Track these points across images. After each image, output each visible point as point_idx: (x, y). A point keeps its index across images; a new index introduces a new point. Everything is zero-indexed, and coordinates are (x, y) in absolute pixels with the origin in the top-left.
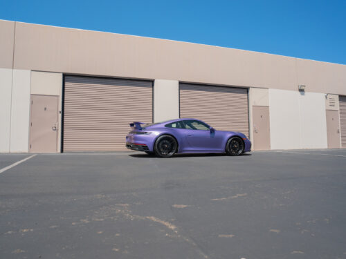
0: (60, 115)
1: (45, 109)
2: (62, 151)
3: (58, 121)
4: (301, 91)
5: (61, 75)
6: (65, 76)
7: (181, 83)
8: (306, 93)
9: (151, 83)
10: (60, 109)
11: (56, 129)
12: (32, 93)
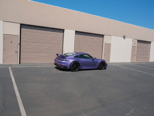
0: (19, 45)
1: (11, 42)
2: (20, 63)
3: (18, 48)
4: (124, 37)
5: (20, 24)
6: (21, 25)
7: (76, 32)
8: (126, 39)
9: (63, 31)
10: (19, 43)
11: (17, 52)
12: (4, 34)
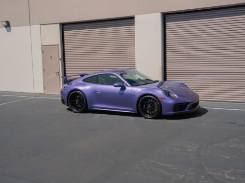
0: (60, 61)
1: (51, 57)
3: (59, 67)
5: (59, 25)
10: (60, 57)
12: (43, 45)
